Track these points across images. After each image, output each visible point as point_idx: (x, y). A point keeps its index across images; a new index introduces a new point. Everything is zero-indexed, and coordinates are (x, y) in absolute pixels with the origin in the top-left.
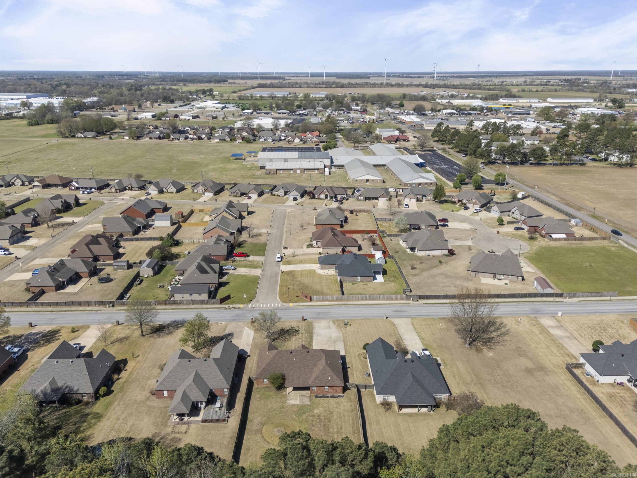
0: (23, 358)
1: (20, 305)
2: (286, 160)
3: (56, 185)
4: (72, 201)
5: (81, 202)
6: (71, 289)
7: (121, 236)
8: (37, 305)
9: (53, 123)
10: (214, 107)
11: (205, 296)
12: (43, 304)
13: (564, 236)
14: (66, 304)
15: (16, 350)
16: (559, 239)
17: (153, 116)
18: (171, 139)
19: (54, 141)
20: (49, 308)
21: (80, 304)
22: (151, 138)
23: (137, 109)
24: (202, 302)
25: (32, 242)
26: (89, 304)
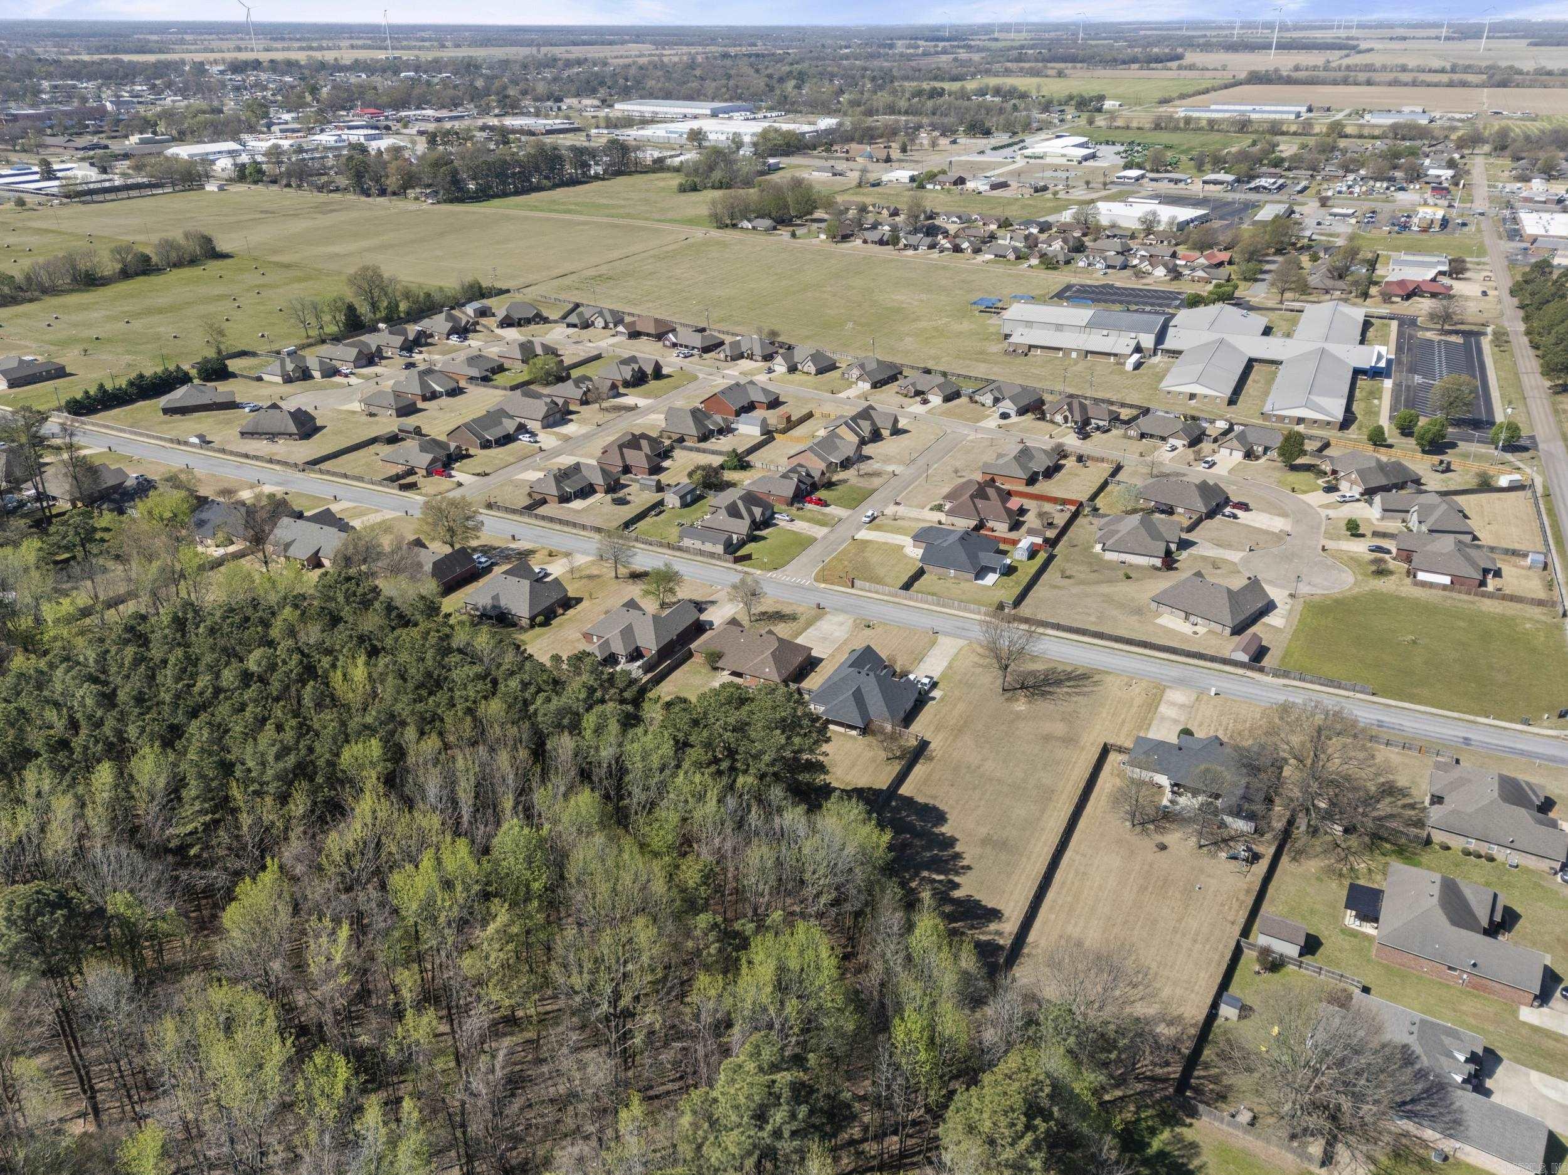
0: (488, 570)
1: (514, 511)
2: (1059, 327)
3: (648, 335)
4: (649, 370)
5: (665, 371)
6: (577, 504)
7: (681, 440)
8: (530, 516)
9: (720, 188)
10: (1063, 156)
11: (719, 549)
12: (536, 516)
13: (1446, 580)
14: (561, 522)
15: (483, 560)
16: (1431, 585)
17: (913, 179)
18: (901, 245)
19: (699, 234)
20: (542, 523)
21: (575, 525)
22: (865, 242)
23: (895, 154)
24: (712, 555)
25: (569, 429)
26: (584, 527)
